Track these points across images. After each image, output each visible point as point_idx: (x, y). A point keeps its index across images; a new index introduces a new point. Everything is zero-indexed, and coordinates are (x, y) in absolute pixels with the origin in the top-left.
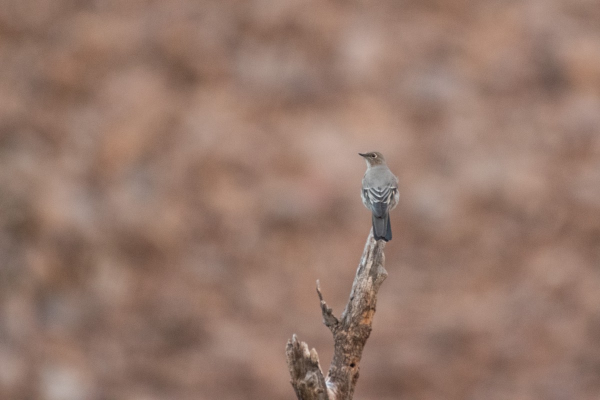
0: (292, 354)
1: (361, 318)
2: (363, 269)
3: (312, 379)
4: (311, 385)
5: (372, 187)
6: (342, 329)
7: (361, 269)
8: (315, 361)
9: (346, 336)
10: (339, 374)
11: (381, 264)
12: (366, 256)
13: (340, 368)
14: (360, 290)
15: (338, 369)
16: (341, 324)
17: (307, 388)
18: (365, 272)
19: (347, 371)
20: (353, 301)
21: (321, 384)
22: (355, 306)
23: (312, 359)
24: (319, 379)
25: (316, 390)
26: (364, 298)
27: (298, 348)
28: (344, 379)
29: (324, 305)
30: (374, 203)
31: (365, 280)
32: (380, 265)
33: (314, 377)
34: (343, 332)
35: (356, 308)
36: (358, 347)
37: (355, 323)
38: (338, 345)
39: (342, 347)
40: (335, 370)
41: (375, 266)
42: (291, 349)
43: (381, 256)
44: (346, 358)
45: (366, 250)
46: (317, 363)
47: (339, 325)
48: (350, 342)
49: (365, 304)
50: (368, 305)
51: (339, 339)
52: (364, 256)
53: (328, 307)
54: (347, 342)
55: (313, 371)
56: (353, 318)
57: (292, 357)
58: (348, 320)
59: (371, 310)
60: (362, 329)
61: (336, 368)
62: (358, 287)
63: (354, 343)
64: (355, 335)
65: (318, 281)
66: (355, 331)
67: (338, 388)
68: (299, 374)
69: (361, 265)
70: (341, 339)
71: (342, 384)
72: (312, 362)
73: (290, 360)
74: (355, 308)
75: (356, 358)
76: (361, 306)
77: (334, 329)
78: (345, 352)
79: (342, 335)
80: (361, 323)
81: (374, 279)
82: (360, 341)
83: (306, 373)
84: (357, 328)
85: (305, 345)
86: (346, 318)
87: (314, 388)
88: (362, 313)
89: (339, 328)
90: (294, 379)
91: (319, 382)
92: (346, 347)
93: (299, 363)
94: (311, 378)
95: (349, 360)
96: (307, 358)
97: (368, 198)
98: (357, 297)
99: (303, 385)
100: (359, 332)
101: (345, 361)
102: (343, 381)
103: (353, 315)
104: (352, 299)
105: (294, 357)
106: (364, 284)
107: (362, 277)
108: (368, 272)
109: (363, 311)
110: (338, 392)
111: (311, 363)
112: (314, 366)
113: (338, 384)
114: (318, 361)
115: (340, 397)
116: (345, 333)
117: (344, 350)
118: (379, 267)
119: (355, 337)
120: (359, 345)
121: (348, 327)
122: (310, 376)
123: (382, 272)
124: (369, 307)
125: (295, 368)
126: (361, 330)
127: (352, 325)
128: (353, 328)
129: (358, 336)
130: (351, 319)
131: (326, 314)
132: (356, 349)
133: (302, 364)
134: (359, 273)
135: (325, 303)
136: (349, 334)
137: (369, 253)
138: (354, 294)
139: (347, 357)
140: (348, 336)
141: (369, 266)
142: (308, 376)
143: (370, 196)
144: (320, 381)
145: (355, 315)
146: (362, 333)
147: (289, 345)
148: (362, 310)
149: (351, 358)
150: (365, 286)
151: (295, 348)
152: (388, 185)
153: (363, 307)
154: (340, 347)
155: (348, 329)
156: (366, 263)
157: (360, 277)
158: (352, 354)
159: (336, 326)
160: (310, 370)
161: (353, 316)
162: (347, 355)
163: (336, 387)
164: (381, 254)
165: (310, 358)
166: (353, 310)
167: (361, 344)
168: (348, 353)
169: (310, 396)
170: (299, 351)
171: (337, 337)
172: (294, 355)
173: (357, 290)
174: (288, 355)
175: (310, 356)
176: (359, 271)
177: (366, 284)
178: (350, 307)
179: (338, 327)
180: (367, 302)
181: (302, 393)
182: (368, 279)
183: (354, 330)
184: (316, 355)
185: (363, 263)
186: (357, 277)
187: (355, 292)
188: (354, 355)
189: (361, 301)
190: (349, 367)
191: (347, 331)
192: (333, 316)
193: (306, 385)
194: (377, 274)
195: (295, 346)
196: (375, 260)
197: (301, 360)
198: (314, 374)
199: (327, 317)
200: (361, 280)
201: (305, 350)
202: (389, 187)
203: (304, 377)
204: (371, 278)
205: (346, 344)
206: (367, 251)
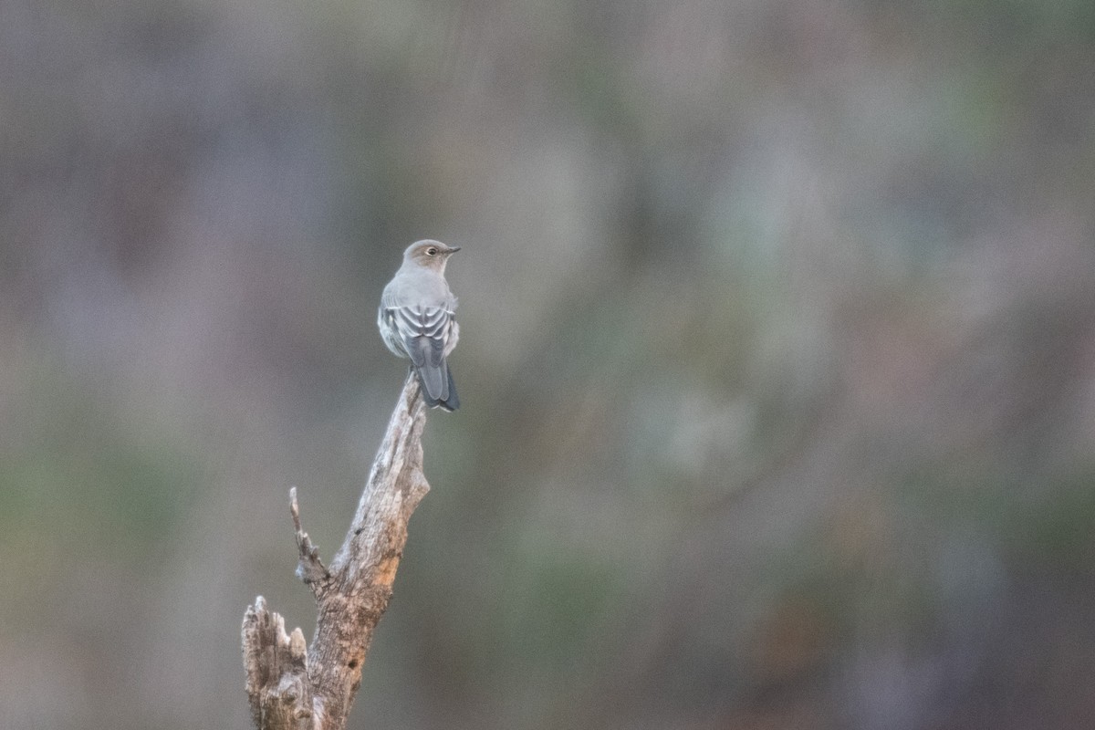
0: (255, 636)
1: (377, 571)
2: (385, 474)
3: (293, 691)
4: (289, 700)
5: (405, 306)
6: (338, 591)
7: (378, 472)
8: (299, 653)
9: (346, 606)
10: (327, 681)
11: (417, 466)
12: (391, 448)
13: (331, 668)
14: (378, 516)
15: (324, 670)
16: (337, 580)
17: (280, 706)
18: (388, 479)
19: (343, 676)
20: (362, 535)
21: (306, 700)
22: (366, 547)
23: (293, 649)
24: (304, 689)
25: (296, 711)
26: (386, 532)
27: (267, 625)
28: (336, 690)
29: (305, 539)
30: (408, 337)
31: (388, 496)
32: (415, 468)
33: (296, 686)
34: (340, 596)
35: (369, 552)
36: (366, 629)
37: (366, 582)
38: (328, 623)
39: (336, 628)
40: (318, 672)
41: (407, 469)
42: (254, 624)
43: (417, 450)
44: (343, 649)
45: (390, 435)
46: (302, 657)
47: (331, 581)
48: (354, 617)
49: (387, 545)
50: (392, 546)
51: (330, 611)
52: (386, 447)
53: (311, 546)
54: (347, 617)
55: (296, 672)
56: (362, 571)
57: (255, 642)
58: (352, 574)
59: (395, 558)
60: (378, 594)
61: (321, 667)
62: (374, 508)
63: (360, 621)
64: (365, 605)
65: (293, 490)
66: (364, 597)
67: (326, 708)
68: (266, 678)
69: (380, 465)
70: (335, 611)
71: (334, 701)
72: (293, 656)
73: (251, 647)
74: (366, 551)
75: (361, 651)
76: (379, 548)
77: (320, 589)
78: (341, 637)
79: (338, 603)
80: (375, 583)
81: (404, 496)
82: (371, 618)
83: (280, 677)
84: (367, 592)
85: (279, 620)
86: (346, 569)
87: (293, 707)
88: (380, 563)
89: (332, 587)
90: (254, 687)
91: (304, 696)
92: (346, 628)
93: (268, 655)
94: (291, 686)
95: (348, 653)
96: (284, 647)
97: (395, 328)
98: (372, 530)
99: (274, 700)
100: (373, 600)
101: (340, 654)
102: (334, 695)
103: (362, 564)
104: (358, 532)
105: (259, 642)
106: (386, 504)
107: (383, 490)
108: (394, 481)
109: (383, 558)
110: (326, 717)
111: (291, 657)
112: (296, 663)
113: (325, 700)
114: (305, 653)
115: (328, 726)
116: (344, 600)
117: (340, 632)
118: (414, 471)
119: (364, 609)
120: (369, 626)
121: (351, 588)
122: (291, 683)
123: (419, 482)
124: (394, 550)
125: (258, 665)
126: (376, 596)
127: (359, 585)
128: (360, 591)
129: (369, 607)
130: (359, 573)
131: (307, 558)
132: (362, 633)
133: (272, 657)
134: (375, 482)
135: (306, 535)
136: (351, 602)
137: (397, 441)
138: (364, 522)
139: (345, 648)
140: (351, 607)
141: (397, 469)
142: (286, 683)
143: (401, 323)
144: (306, 693)
145: (366, 565)
146: (376, 602)
147: (249, 616)
148: (380, 556)
149: (351, 651)
150: (388, 507)
151: (262, 623)
152: (443, 305)
153: (382, 550)
154: (332, 626)
155: (351, 591)
156: (392, 463)
157: (378, 490)
158: (354, 642)
159: (325, 584)
160: (289, 670)
161: (361, 567)
162: (345, 644)
163: (323, 707)
164: (417, 445)
165: (290, 647)
166: (361, 554)
167: (372, 624)
168: (347, 640)
169: (284, 721)
170: (269, 631)
171: (328, 607)
172: (259, 637)
173: (371, 515)
174: (248, 637)
175: (291, 642)
176: (376, 477)
177: (391, 504)
178: (355, 549)
179: (329, 585)
180: (390, 540)
181: (268, 715)
182: (394, 495)
183: (363, 594)
184: (302, 642)
185: (386, 461)
186: (371, 490)
187: (365, 517)
188: (357, 645)
189: (379, 537)
190: (346, 667)
191: (348, 595)
192: (319, 562)
193: (281, 700)
194: (409, 487)
195: (261, 620)
196: (407, 458)
197: (271, 648)
198: (298, 679)
199: (309, 565)
200: (379, 496)
201: (280, 630)
202: (444, 310)
203: (277, 684)
204: (400, 492)
205: (346, 622)
206: (393, 439)
